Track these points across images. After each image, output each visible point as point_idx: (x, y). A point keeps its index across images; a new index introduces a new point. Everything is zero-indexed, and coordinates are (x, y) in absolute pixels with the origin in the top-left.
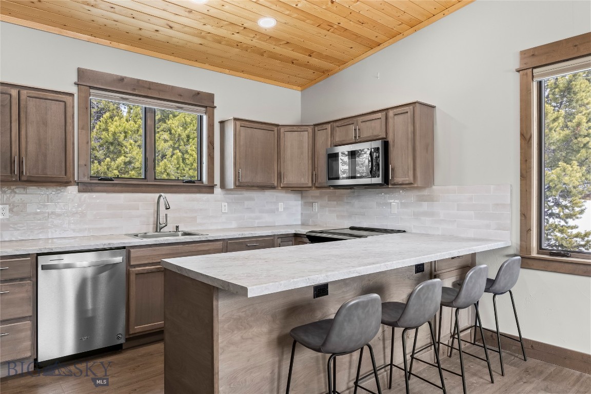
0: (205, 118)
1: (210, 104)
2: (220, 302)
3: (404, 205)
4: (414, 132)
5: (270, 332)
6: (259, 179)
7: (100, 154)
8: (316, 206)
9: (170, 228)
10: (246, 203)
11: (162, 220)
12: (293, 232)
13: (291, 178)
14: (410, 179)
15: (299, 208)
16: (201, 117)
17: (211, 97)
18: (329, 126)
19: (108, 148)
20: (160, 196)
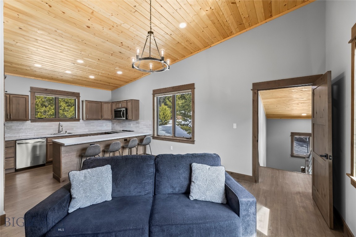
0: (77, 100)
1: (79, 96)
2: (62, 148)
3: (134, 124)
4: (132, 107)
5: (77, 154)
6: (94, 117)
7: (46, 104)
8: (115, 124)
9: (64, 132)
10: (91, 124)
11: (61, 129)
12: (105, 132)
13: (105, 117)
14: (131, 118)
15: (111, 125)
16: (75, 99)
17: (79, 94)
18: (115, 103)
19: (50, 102)
20: (60, 123)
